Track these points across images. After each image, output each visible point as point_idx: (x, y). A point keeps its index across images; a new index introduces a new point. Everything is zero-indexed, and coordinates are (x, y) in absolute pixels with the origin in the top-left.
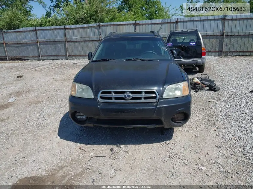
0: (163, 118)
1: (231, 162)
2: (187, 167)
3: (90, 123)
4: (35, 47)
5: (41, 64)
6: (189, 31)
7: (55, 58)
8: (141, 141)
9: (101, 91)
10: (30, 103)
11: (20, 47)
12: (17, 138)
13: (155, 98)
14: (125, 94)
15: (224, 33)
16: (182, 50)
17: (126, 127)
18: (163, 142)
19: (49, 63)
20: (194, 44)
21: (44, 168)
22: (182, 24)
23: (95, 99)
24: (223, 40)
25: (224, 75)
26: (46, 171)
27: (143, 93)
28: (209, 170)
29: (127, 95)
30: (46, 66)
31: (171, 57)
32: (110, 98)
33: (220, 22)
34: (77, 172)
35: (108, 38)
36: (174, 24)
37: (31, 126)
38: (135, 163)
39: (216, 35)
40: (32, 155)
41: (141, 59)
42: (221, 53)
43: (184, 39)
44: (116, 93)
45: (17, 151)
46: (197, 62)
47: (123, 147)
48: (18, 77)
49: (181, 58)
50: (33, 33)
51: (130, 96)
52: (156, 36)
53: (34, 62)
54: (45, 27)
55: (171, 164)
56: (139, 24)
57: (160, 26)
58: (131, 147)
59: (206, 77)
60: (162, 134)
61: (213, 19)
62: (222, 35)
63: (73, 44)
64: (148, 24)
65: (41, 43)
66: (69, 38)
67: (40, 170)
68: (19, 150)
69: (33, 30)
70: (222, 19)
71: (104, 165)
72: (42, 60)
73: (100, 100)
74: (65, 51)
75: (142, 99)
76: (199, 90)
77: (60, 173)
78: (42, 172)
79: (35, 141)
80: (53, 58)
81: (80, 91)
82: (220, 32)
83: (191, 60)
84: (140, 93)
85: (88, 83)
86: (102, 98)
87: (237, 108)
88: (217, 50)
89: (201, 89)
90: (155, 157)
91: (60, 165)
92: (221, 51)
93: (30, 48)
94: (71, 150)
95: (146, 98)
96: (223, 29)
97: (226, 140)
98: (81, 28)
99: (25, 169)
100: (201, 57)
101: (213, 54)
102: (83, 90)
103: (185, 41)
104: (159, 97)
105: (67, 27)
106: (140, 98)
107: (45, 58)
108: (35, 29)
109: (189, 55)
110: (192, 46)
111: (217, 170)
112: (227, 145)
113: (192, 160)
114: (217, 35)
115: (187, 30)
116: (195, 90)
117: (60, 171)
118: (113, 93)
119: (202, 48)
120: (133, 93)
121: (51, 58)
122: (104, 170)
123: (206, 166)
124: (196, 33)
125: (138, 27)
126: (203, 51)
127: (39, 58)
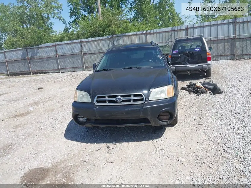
0: (149, 117)
1: (209, 155)
2: (169, 159)
3: (89, 124)
4: (55, 61)
5: (60, 76)
6: (194, 37)
7: (74, 70)
8: (135, 140)
9: (97, 96)
10: (46, 111)
11: (42, 61)
12: (32, 139)
13: (142, 100)
14: (117, 98)
15: (235, 36)
16: (188, 56)
17: (118, 126)
18: (153, 140)
19: (67, 75)
20: (199, 49)
21: (50, 161)
22: (192, 30)
23: (92, 103)
24: (235, 44)
25: (230, 78)
26: (52, 164)
27: (132, 96)
28: (188, 161)
29: (118, 98)
30: (64, 78)
31: (165, 64)
32: (105, 102)
33: (231, 26)
34: (76, 164)
35: (111, 50)
36: (185, 31)
37: (44, 129)
38: (125, 157)
39: (227, 39)
40: (42, 152)
41: (137, 67)
42: (233, 56)
43: (192, 45)
44: (109, 97)
45: (31, 150)
46: (203, 67)
47: (118, 144)
48: (39, 89)
49: (187, 64)
50: (53, 48)
51: (120, 99)
52: (153, 45)
53: (54, 75)
54: (63, 42)
55: (156, 157)
56: (150, 34)
57: (170, 33)
58: (125, 144)
59: (210, 81)
60: (155, 133)
61: (227, 23)
62: (234, 38)
63: (89, 56)
64: (159, 33)
65: (60, 57)
66: (85, 50)
67: (46, 163)
68: (33, 149)
69: (53, 46)
70: (232, 22)
71: (99, 159)
72: (62, 72)
73: (96, 103)
74: (82, 63)
75: (131, 101)
76: (200, 93)
77: (63, 165)
78: (48, 164)
79: (46, 141)
80: (71, 70)
81: (81, 97)
82: (231, 36)
83: (197, 65)
84: (130, 96)
85: (87, 90)
86: (98, 102)
87: (232, 109)
88: (229, 53)
89: (203, 92)
90: (144, 152)
91: (63, 159)
92: (234, 55)
93: (51, 62)
94: (74, 147)
95: (134, 100)
96: (234, 33)
97: (211, 137)
98: (95, 41)
99: (35, 162)
100: (206, 62)
101: (226, 58)
102: (83, 96)
103: (192, 47)
104: (146, 99)
105: (83, 40)
106: (129, 101)
107: (65, 71)
108: (54, 44)
109: (194, 61)
110: (197, 52)
111: (195, 161)
112: (211, 141)
113: (176, 154)
114: (229, 39)
115: (193, 37)
116: (196, 94)
117: (63, 164)
118: (107, 97)
119: (207, 53)
120: (123, 96)
121: (69, 70)
122: (98, 163)
123: (186, 159)
124: (200, 39)
125: (149, 36)
126: (208, 56)
127: (58, 71)
